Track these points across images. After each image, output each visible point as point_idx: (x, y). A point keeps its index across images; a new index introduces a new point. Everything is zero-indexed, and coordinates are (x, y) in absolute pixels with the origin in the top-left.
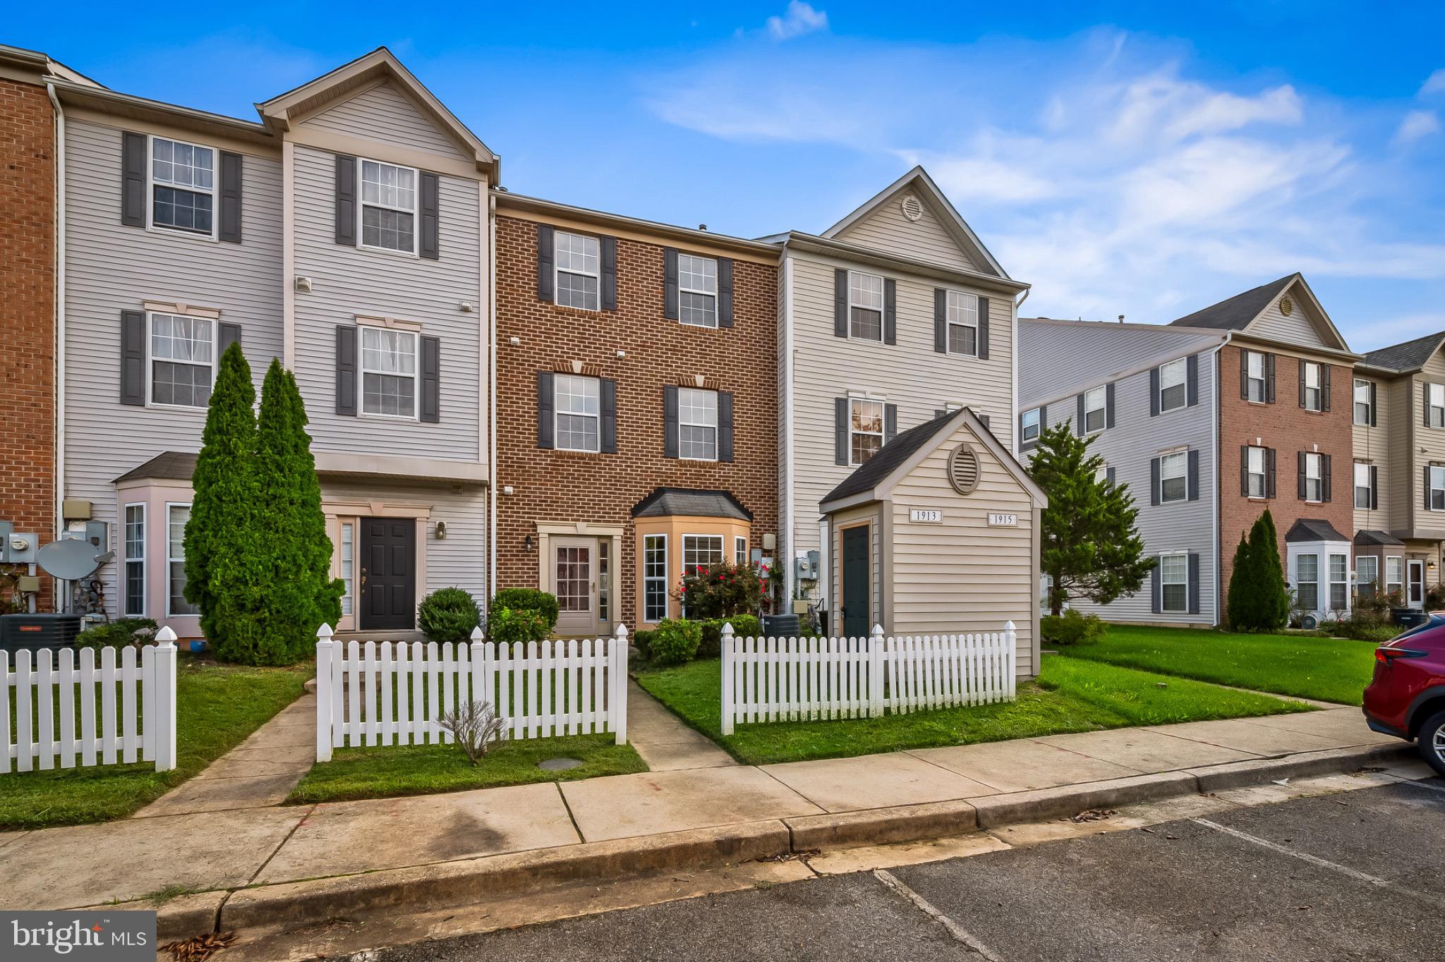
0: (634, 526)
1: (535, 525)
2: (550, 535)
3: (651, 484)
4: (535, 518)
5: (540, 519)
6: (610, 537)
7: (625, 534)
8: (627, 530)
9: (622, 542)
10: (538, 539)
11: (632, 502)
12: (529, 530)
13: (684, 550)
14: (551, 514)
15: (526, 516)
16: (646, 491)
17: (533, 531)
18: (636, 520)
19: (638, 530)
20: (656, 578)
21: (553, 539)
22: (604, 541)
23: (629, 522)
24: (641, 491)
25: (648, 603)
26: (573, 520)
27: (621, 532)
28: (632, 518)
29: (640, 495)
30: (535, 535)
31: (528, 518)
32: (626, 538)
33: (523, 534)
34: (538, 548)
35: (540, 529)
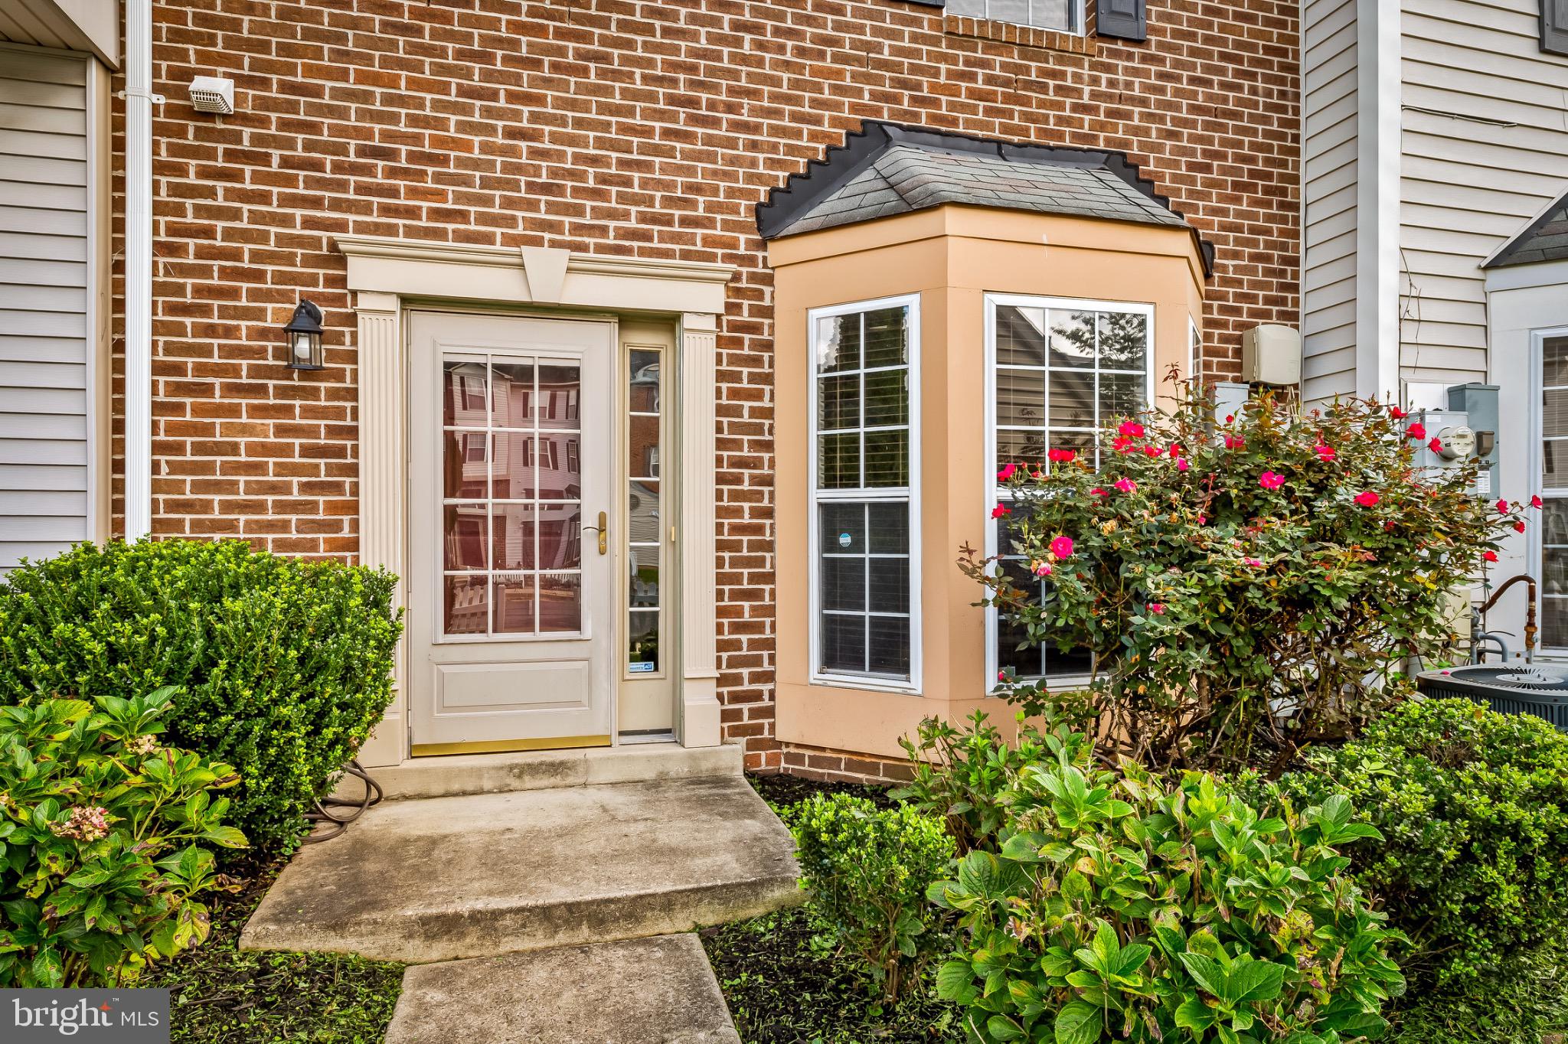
0: (769, 280)
1: (337, 258)
2: (408, 301)
3: (838, 106)
4: (341, 226)
5: (361, 228)
6: (668, 321)
7: (731, 308)
8: (738, 292)
9: (720, 342)
10: (351, 320)
11: (759, 179)
12: (313, 281)
13: (992, 367)
14: (412, 213)
15: (299, 213)
16: (814, 137)
17: (330, 281)
18: (777, 253)
19: (784, 293)
20: (864, 494)
21: (425, 323)
22: (645, 340)
23: (751, 261)
24: (798, 134)
25: (829, 599)
26: (510, 240)
27: (715, 298)
28: (763, 245)
29: (791, 150)
30: (340, 300)
31: (308, 223)
32: (734, 327)
33: (286, 297)
34: (352, 357)
35: (360, 273)
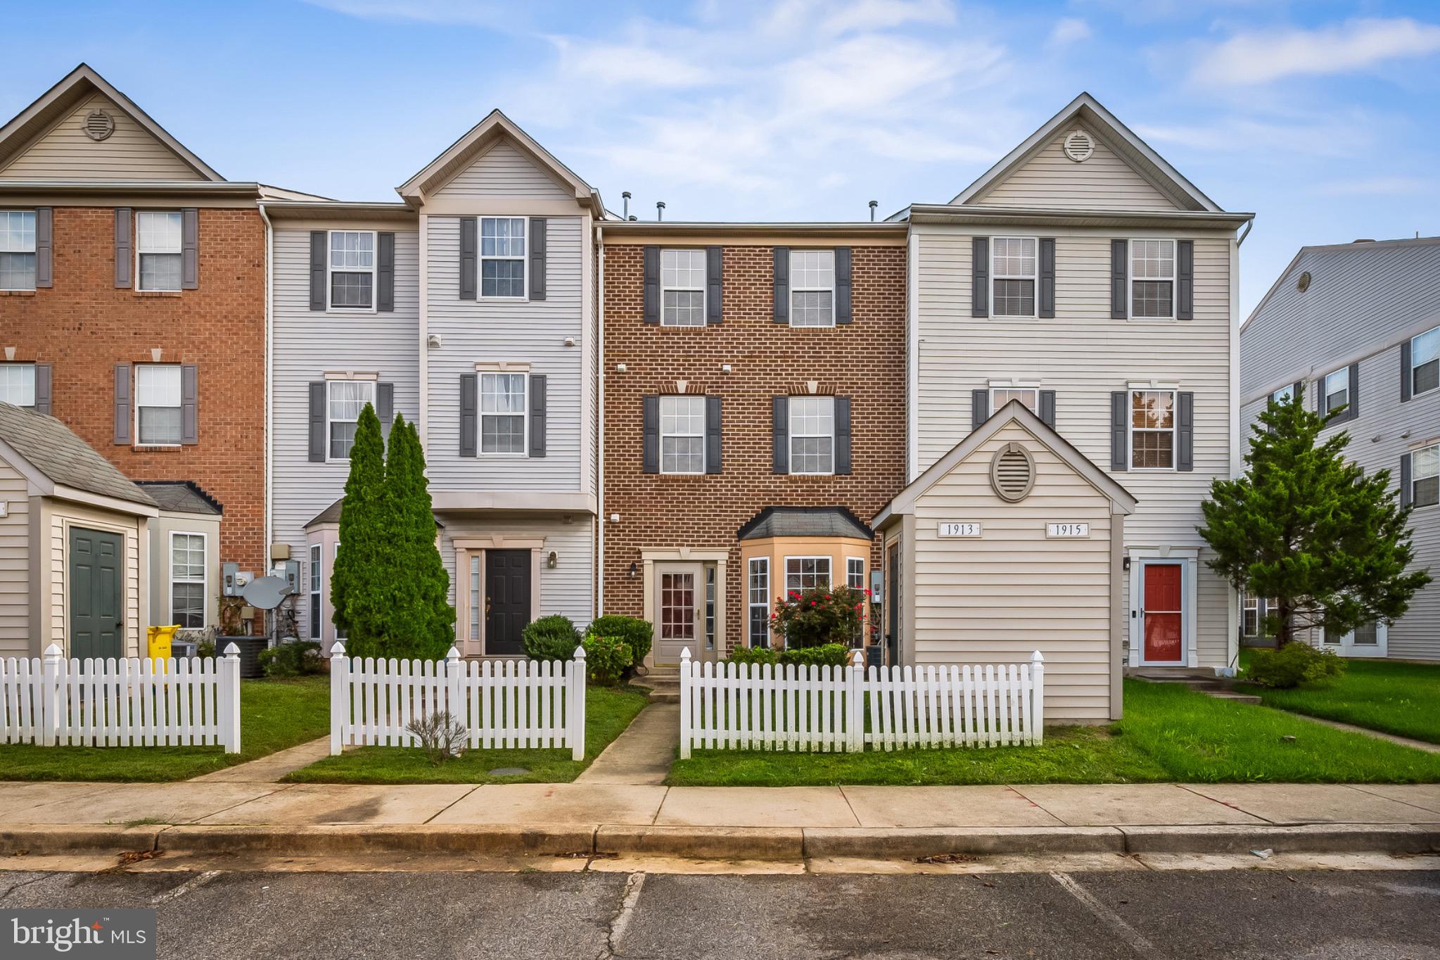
0: (740, 550)
1: (640, 552)
2: (655, 561)
3: (759, 503)
4: (640, 545)
5: (645, 545)
6: (716, 562)
7: (730, 558)
8: (733, 554)
9: (728, 566)
10: (642, 566)
11: (738, 524)
12: (634, 558)
13: (786, 574)
14: (655, 540)
15: (632, 542)
16: (752, 512)
17: (638, 557)
18: (742, 543)
19: (743, 553)
20: (759, 604)
21: (658, 565)
22: (711, 566)
23: (735, 545)
24: (748, 512)
25: (753, 631)
26: (677, 545)
27: (725, 556)
28: (739, 541)
29: (746, 516)
30: (640, 562)
31: (634, 544)
32: (731, 562)
33: (629, 562)
34: (642, 574)
35: (645, 556)
